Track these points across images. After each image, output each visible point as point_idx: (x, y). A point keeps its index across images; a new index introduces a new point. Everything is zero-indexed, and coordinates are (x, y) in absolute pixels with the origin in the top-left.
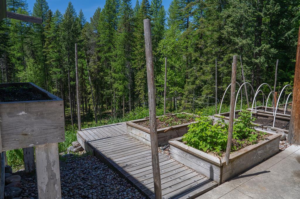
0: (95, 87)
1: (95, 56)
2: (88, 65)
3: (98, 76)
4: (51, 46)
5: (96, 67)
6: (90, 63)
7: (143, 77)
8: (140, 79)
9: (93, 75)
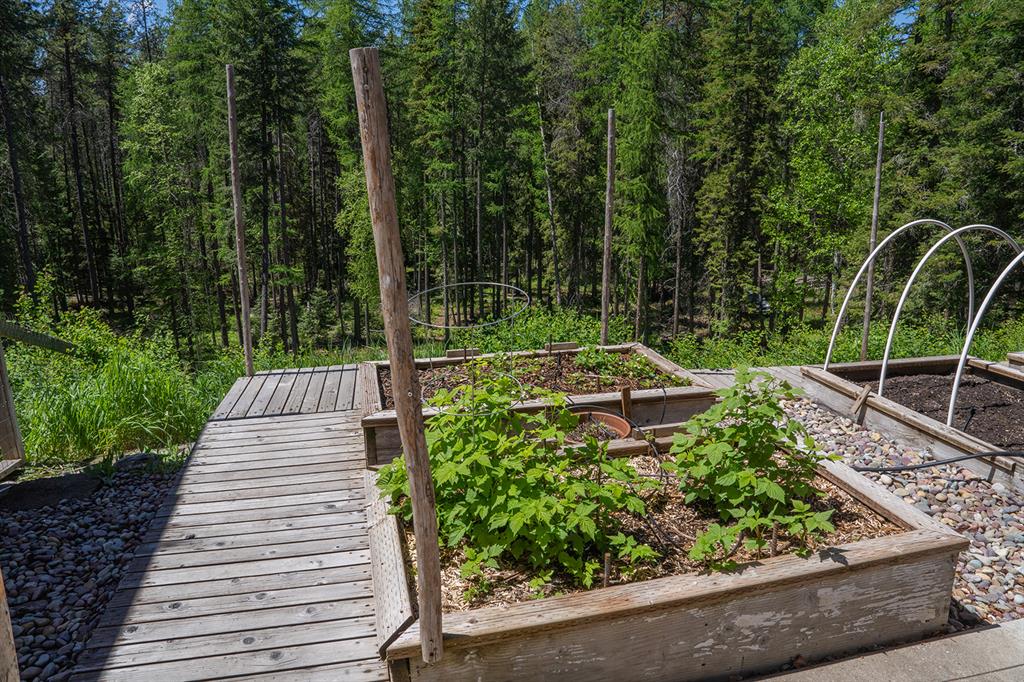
0: (566, 226)
1: (571, 118)
2: (548, 148)
3: (579, 189)
4: (429, 87)
5: (573, 156)
6: (553, 144)
7: (726, 194)
8: (714, 201)
9: (562, 183)
